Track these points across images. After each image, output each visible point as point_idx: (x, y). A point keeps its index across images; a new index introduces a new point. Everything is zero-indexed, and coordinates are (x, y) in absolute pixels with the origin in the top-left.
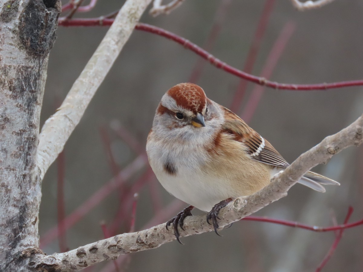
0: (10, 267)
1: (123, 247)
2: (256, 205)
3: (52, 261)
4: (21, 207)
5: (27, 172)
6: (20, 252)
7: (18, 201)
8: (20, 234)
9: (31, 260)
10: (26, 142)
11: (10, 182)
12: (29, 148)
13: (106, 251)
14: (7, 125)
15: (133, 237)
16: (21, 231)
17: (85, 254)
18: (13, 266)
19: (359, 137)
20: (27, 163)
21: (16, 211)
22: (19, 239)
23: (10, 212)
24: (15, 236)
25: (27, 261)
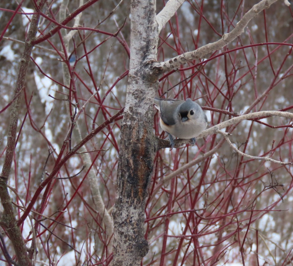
0: (142, 69)
1: (186, 58)
2: (231, 37)
3: (159, 66)
4: (147, 41)
5: (149, 25)
6: (146, 62)
7: (145, 39)
8: (147, 54)
9: (151, 65)
10: (148, 12)
11: (142, 30)
12: (150, 14)
13: (180, 60)
14: (139, 5)
15: (190, 53)
16: (147, 52)
17: (172, 62)
18: (143, 68)
19: (267, 4)
20: (149, 21)
21: (145, 43)
22: (146, 56)
23: (142, 44)
24: (144, 55)
25: (150, 66)
